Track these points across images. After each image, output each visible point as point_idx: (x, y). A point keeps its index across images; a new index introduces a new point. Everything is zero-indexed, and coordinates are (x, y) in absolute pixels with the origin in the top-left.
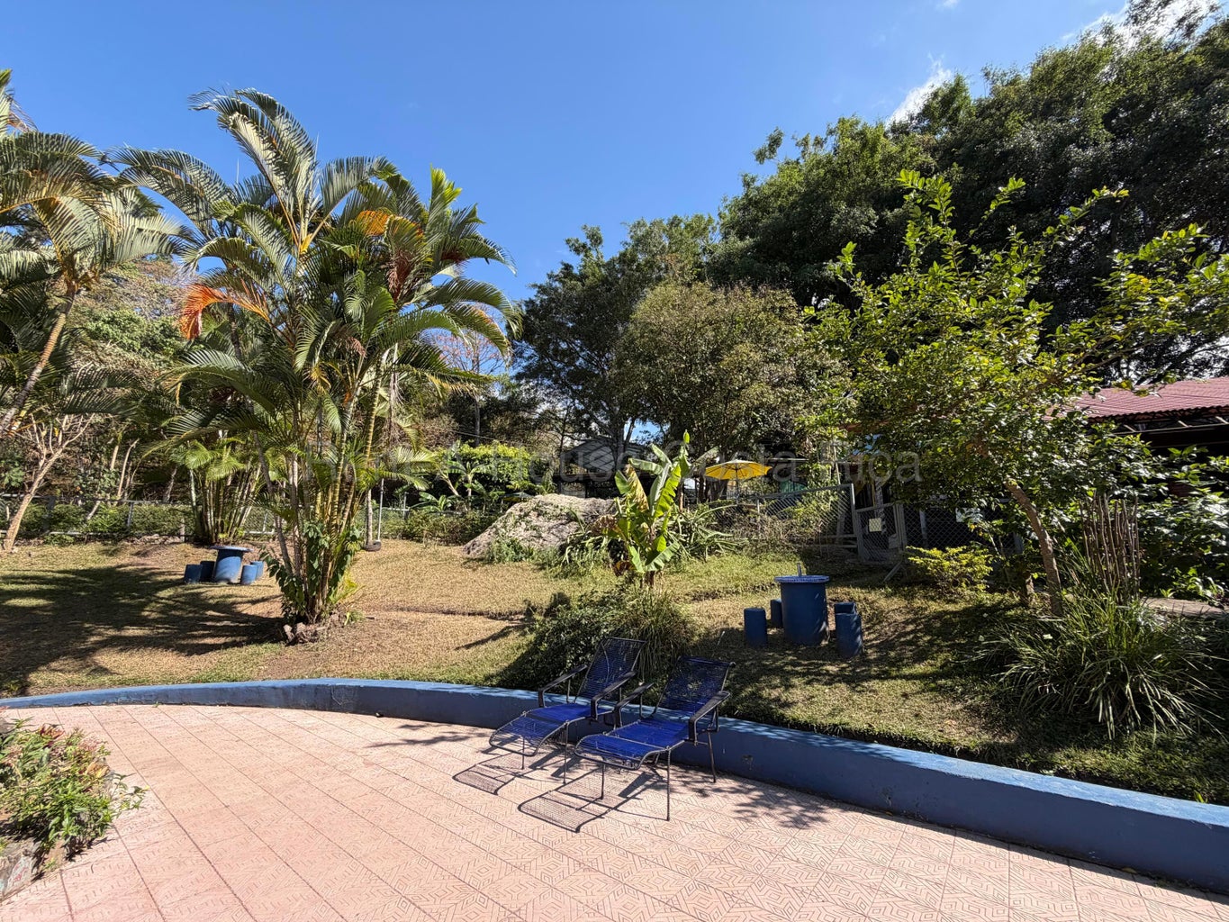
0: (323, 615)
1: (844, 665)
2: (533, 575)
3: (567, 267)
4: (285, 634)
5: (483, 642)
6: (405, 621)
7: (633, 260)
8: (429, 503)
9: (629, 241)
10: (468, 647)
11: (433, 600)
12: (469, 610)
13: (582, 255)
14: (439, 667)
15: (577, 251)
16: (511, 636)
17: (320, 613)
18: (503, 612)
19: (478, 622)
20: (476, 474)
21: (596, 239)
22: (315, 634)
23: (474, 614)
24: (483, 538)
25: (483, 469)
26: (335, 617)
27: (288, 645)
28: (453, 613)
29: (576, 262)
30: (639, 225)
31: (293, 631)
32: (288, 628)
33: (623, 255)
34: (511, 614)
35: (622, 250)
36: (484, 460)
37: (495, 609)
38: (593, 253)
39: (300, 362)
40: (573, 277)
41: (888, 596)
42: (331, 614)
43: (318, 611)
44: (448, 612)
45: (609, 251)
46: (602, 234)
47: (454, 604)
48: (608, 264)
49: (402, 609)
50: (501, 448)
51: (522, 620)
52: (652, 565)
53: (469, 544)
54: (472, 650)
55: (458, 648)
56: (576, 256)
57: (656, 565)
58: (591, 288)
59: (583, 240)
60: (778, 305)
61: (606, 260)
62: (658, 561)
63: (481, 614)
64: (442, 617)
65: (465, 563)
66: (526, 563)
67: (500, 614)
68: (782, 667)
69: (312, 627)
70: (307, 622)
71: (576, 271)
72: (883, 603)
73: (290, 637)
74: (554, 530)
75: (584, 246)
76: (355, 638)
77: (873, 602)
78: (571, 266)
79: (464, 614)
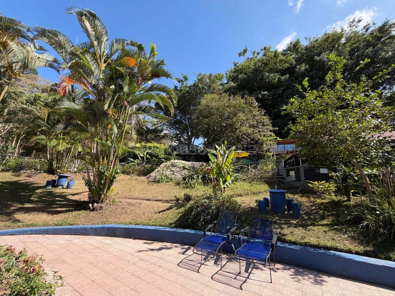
0: (104, 200)
1: (297, 221)
2: (175, 187)
3: (176, 87)
4: (89, 207)
5: (164, 211)
6: (133, 203)
7: (198, 86)
8: (132, 162)
9: (196, 80)
10: (159, 212)
11: (141, 195)
12: (155, 199)
13: (181, 83)
14: (150, 220)
15: (179, 82)
16: (174, 209)
17: (103, 200)
18: (168, 200)
19: (160, 203)
20: (147, 152)
21: (186, 79)
22: (101, 207)
23: (157, 201)
24: (153, 174)
25: (149, 151)
26: (108, 201)
27: (90, 211)
28: (150, 200)
29: (179, 85)
30: (200, 75)
31: (93, 206)
32: (90, 205)
33: (195, 84)
34: (171, 201)
35: (194, 83)
36: (150, 148)
37: (165, 199)
38: (185, 83)
39: (106, 107)
40: (177, 90)
41: (301, 197)
42: (106, 200)
43: (101, 199)
44: (148, 200)
45: (190, 83)
46: (188, 77)
47: (149, 197)
48: (189, 87)
49: (130, 199)
50: (155, 144)
51: (175, 203)
52: (225, 184)
53: (148, 176)
54: (161, 214)
55: (155, 213)
56: (179, 83)
57: (227, 185)
58: (183, 94)
59: (182, 78)
60: (250, 102)
61: (188, 85)
62: (227, 183)
63: (160, 201)
64: (146, 202)
65: (149, 182)
66: (170, 183)
67: (167, 201)
68: (276, 221)
69: (100, 205)
70: (97, 203)
71: (179, 88)
72: (300, 199)
73: (91, 208)
74: (179, 172)
75: (182, 80)
76: (116, 209)
77: (296, 199)
78: (177, 87)
79: (153, 201)
